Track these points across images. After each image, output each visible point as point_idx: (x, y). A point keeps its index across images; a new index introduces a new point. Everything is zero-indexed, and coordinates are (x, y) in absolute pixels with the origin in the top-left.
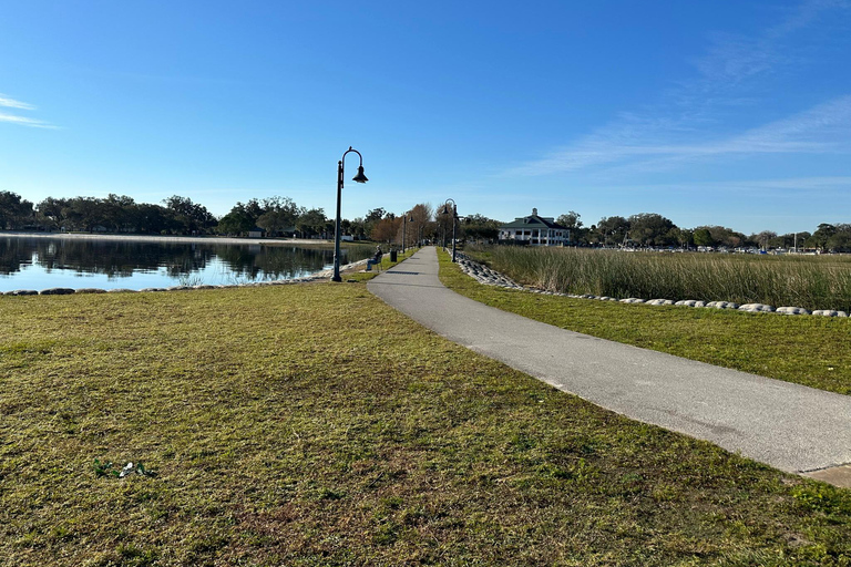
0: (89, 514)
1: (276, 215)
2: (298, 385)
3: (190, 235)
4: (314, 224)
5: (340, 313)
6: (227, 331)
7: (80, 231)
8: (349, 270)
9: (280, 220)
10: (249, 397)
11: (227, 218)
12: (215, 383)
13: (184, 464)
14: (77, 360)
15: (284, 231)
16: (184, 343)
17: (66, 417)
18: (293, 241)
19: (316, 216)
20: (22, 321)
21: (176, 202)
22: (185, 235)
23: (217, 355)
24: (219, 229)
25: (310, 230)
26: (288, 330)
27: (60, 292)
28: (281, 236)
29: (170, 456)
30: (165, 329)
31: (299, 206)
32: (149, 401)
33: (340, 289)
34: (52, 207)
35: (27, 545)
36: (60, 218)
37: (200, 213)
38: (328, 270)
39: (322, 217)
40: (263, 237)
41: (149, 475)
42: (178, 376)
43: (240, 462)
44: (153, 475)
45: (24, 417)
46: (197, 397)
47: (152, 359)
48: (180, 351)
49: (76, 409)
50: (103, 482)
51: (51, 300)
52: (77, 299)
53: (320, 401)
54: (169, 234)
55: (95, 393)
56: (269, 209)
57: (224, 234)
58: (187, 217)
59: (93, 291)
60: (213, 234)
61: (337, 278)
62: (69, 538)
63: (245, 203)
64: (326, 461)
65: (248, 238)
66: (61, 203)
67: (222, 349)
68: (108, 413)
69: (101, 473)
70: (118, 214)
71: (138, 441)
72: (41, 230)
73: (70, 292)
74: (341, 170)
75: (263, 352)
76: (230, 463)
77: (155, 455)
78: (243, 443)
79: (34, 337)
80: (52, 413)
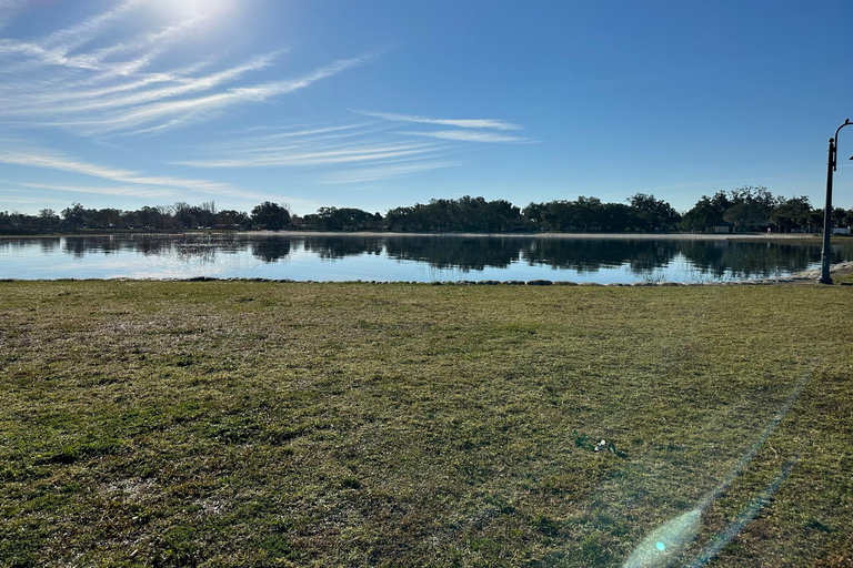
0: (571, 476)
1: (746, 208)
2: (774, 396)
3: (653, 232)
4: (795, 214)
5: (831, 322)
6: (692, 329)
7: (556, 231)
8: (844, 270)
9: (752, 211)
10: (718, 401)
11: (691, 213)
12: (681, 381)
13: (652, 452)
14: (556, 342)
15: (756, 225)
16: (648, 337)
17: (550, 390)
18: (767, 236)
19: (799, 206)
20: (515, 306)
21: (639, 200)
22: (648, 232)
23: (683, 353)
24: (684, 225)
25: (789, 222)
26: (761, 336)
27: (542, 283)
28: (753, 230)
29: (638, 442)
30: (630, 323)
31: (775, 196)
32: (618, 388)
33: (829, 293)
34: (534, 210)
35: (526, 487)
36: (540, 220)
37: (664, 209)
38: (814, 270)
39: (806, 207)
40: (731, 232)
41: (620, 455)
42: (645, 369)
43: (709, 464)
44: (624, 456)
45: (520, 384)
46: (663, 392)
47: (620, 349)
48: (646, 345)
49: (557, 384)
50: (581, 451)
51: (535, 290)
52: (555, 290)
53: (802, 419)
54: (633, 231)
55: (571, 373)
56: (738, 201)
57: (688, 230)
58: (651, 214)
59: (566, 284)
60: (676, 231)
61: (827, 279)
62: (556, 491)
63: (711, 196)
64: (812, 487)
65: (714, 233)
66: (541, 206)
67: (687, 348)
68: (583, 392)
69: (579, 443)
70: (588, 214)
71: (609, 422)
72: (525, 231)
73: (549, 283)
74: (833, 150)
75: (733, 356)
76: (697, 463)
77: (624, 438)
78: (712, 445)
79: (524, 319)
80: (539, 384)
